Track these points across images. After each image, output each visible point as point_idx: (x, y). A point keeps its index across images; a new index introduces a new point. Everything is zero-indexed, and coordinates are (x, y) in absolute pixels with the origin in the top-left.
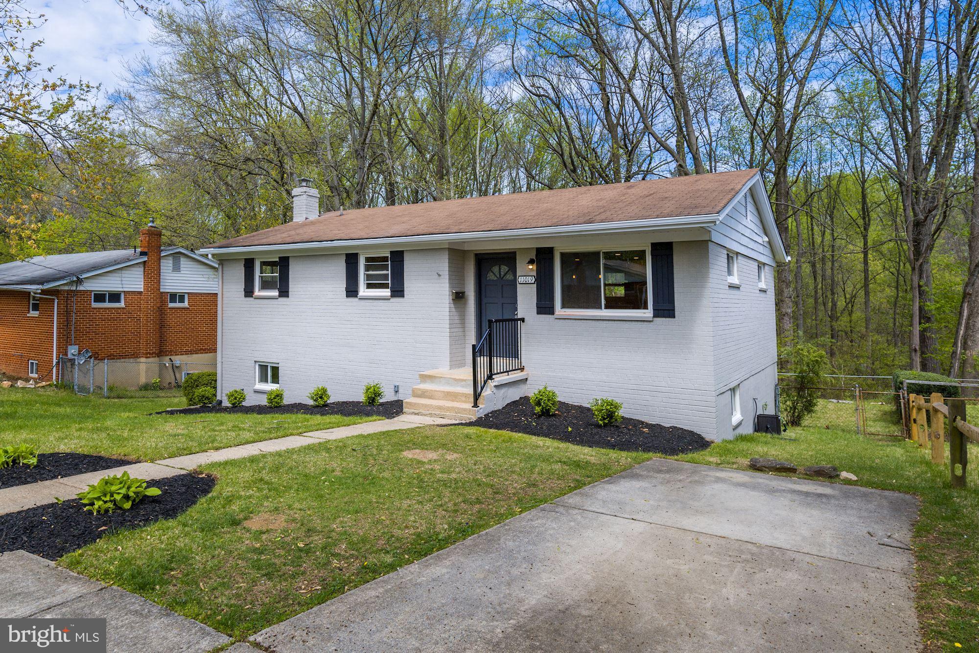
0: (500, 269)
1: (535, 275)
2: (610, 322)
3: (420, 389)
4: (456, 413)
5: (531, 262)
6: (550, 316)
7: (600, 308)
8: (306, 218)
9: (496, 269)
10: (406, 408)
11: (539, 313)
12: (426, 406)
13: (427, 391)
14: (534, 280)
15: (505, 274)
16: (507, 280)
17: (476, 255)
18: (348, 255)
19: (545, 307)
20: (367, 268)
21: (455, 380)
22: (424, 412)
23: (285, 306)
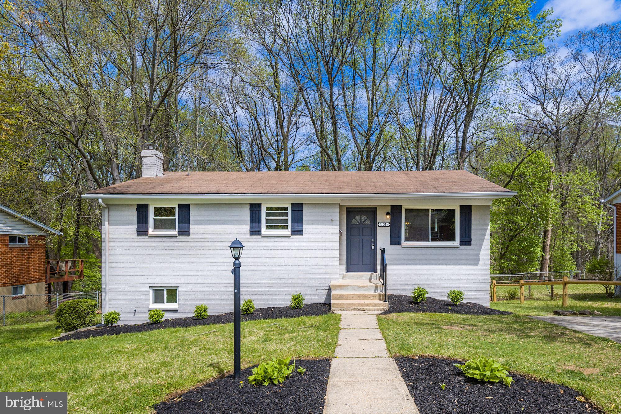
0: (361, 218)
1: (390, 221)
2: (435, 249)
3: (338, 294)
4: (373, 306)
5: (388, 213)
6: (398, 246)
7: (428, 241)
8: (157, 175)
9: (358, 218)
10: (333, 307)
11: (391, 244)
12: (350, 304)
13: (344, 295)
14: (389, 224)
15: (365, 221)
16: (365, 225)
17: (347, 208)
18: (251, 205)
19: (395, 240)
20: (268, 215)
21: (359, 287)
22: (349, 308)
23: (186, 243)
